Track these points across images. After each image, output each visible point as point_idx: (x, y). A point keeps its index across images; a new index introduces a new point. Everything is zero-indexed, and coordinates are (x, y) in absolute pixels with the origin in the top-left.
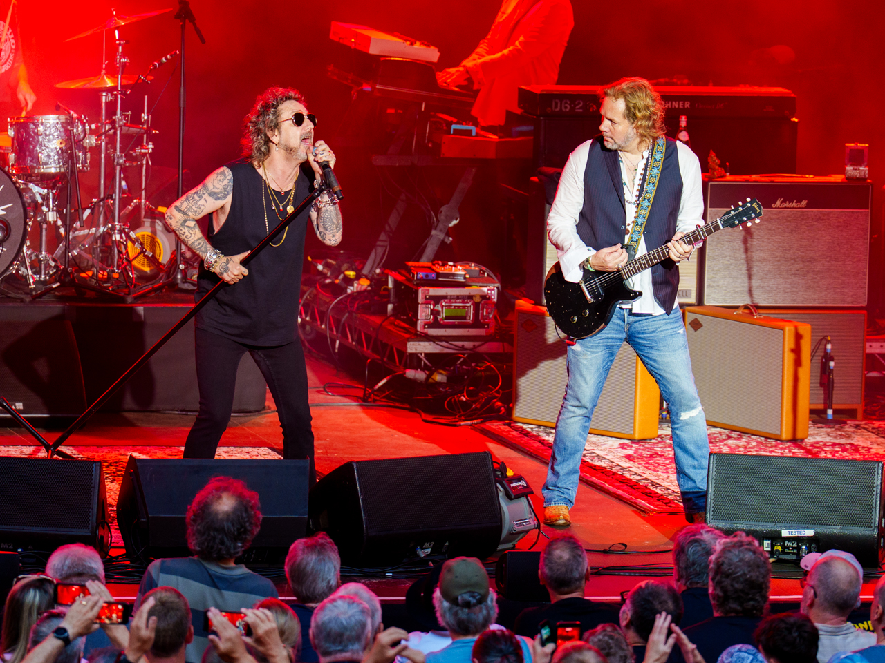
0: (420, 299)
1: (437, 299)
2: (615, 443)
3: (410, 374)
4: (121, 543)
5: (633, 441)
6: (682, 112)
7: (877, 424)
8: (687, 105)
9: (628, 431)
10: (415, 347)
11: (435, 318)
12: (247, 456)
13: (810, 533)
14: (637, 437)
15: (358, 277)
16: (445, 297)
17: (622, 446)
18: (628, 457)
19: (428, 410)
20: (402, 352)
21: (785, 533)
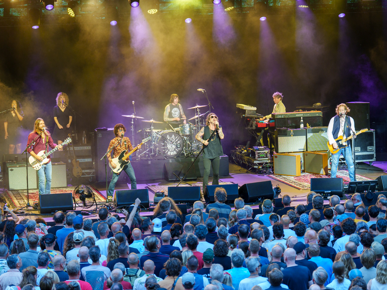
0: (256, 153)
1: (259, 153)
2: (293, 177)
3: (255, 167)
4: (205, 201)
5: (296, 177)
6: (302, 116)
7: (340, 171)
8: (302, 115)
9: (295, 175)
10: (255, 162)
11: (259, 157)
12: (226, 184)
13: (330, 192)
14: (297, 176)
15: (244, 150)
16: (260, 153)
17: (294, 178)
18: (296, 180)
19: (258, 173)
20: (253, 163)
21: (325, 192)
